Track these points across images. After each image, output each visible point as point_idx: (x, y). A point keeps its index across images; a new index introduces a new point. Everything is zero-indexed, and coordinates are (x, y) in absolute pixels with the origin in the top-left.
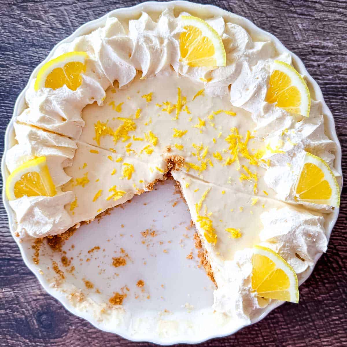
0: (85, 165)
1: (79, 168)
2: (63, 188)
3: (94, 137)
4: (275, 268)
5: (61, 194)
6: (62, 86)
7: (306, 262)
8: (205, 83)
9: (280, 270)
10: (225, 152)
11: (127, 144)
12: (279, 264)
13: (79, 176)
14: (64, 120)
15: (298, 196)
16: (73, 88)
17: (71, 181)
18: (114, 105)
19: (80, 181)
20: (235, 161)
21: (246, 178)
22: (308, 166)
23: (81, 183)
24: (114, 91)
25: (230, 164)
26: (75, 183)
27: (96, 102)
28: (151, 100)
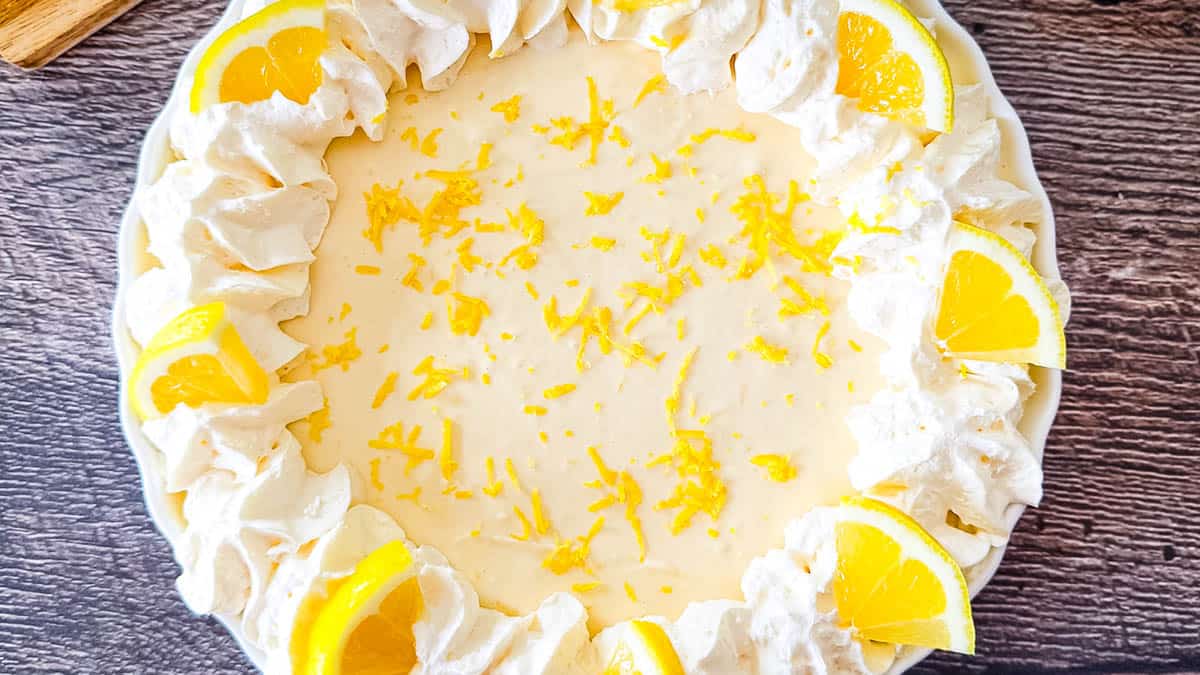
0: (347, 308)
1: (331, 318)
2: (285, 375)
3: (367, 227)
4: (903, 558)
5: (281, 393)
6: (268, 96)
7: (981, 535)
8: (664, 51)
9: (915, 562)
10: (732, 242)
11: (457, 242)
12: (913, 547)
13: (331, 337)
14: (276, 184)
15: (943, 344)
16: (300, 97)
17: (308, 355)
18: (415, 137)
19: (337, 353)
20: (762, 263)
21: (797, 310)
22: (962, 258)
23: (338, 360)
24: (412, 99)
25: (747, 274)
26: (321, 360)
27: (359, 130)
28: (517, 115)
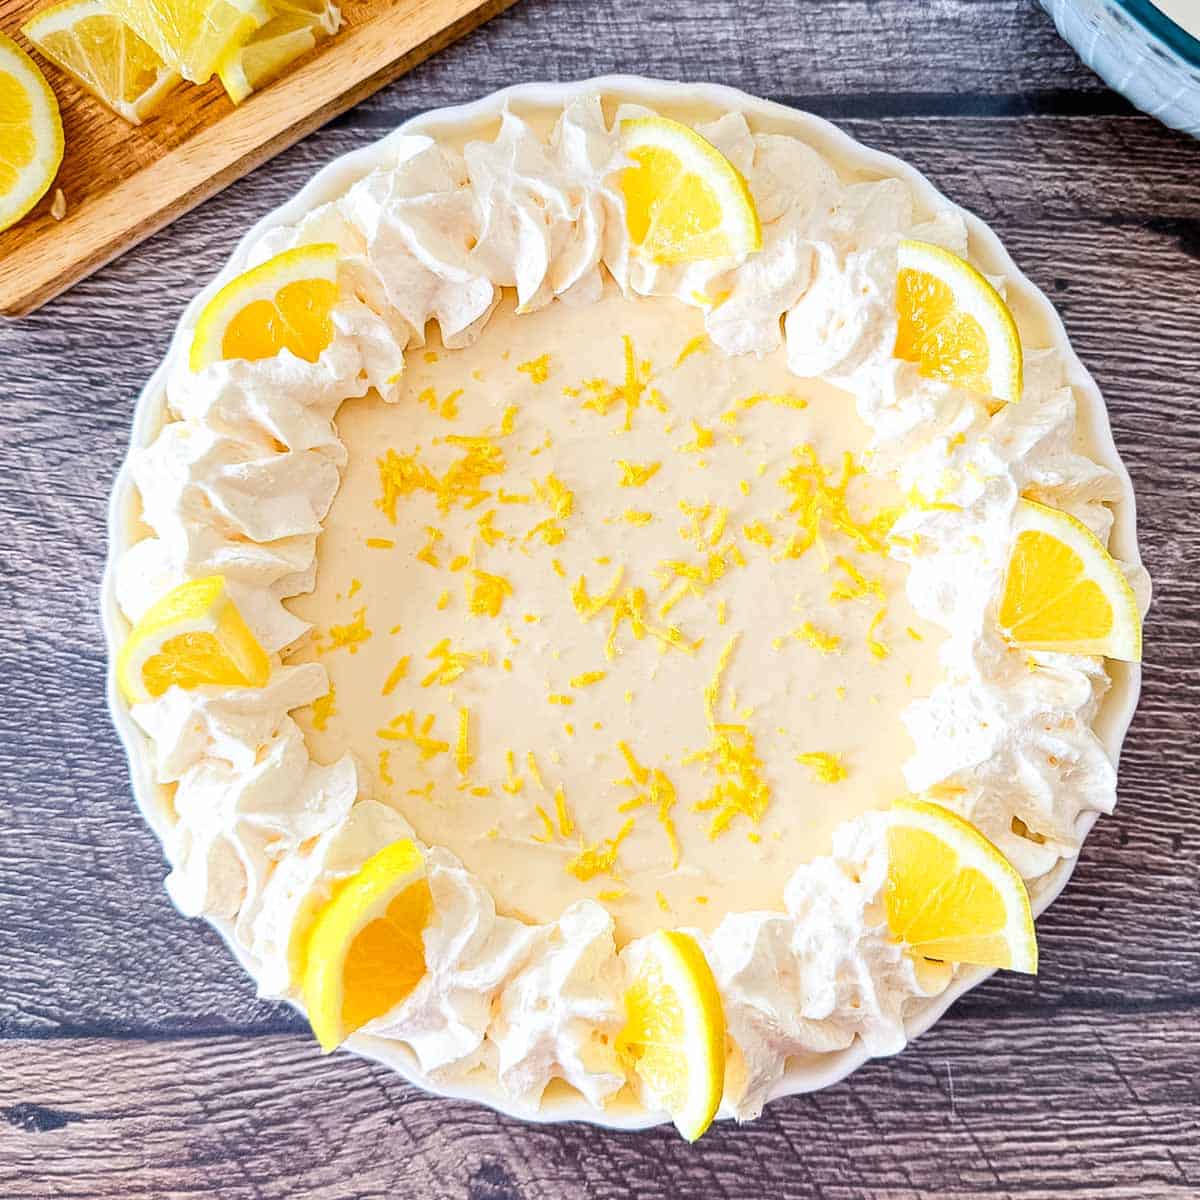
0: (356, 586)
1: (339, 596)
2: (287, 658)
3: (380, 496)
4: (959, 864)
6: (275, 354)
7: (1049, 845)
8: (706, 308)
9: (973, 873)
10: (779, 518)
11: (478, 513)
12: (970, 853)
13: (336, 617)
14: (281, 448)
15: (1007, 632)
16: (309, 354)
17: (313, 636)
18: (434, 398)
19: (345, 634)
20: (812, 542)
21: (850, 594)
22: (1029, 539)
23: (345, 642)
24: (431, 357)
25: (796, 553)
26: (328, 642)
27: (373, 391)
28: (545, 376)
